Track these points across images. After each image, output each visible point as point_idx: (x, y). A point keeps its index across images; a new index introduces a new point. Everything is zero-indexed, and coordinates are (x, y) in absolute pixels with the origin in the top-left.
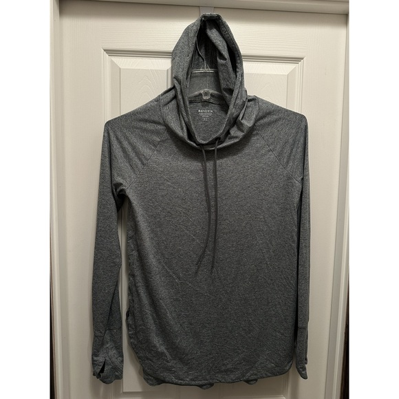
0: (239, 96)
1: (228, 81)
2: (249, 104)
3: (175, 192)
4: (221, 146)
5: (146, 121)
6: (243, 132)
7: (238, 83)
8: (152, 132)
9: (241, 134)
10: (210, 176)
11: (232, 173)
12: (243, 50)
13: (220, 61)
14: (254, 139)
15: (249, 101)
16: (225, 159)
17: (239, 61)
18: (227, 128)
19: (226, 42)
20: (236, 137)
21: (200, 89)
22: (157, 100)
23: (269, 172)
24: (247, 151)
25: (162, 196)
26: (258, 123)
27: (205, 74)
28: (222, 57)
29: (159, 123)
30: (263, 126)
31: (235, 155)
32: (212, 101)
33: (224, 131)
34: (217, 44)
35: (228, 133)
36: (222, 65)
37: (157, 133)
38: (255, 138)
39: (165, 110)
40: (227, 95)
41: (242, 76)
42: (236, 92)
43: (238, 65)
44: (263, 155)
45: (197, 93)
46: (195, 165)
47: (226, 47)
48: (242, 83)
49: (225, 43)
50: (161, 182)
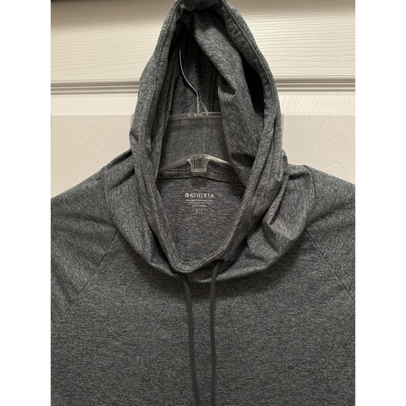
0: (268, 171)
1: (241, 139)
2: (292, 184)
3: (127, 363)
4: (225, 276)
5: (78, 216)
6: (275, 249)
7: (265, 142)
8: (91, 237)
9: (271, 255)
10: (202, 335)
11: (253, 331)
12: (277, 67)
13: (224, 96)
14: (305, 258)
15: (292, 177)
16: (238, 299)
17: (268, 93)
18: (241, 237)
19: (241, 54)
20: (261, 259)
21: (189, 152)
22: (100, 177)
23: (338, 338)
24: (287, 284)
25: (103, 369)
26: (315, 227)
27: (197, 123)
28: (227, 87)
29: (102, 222)
30: (326, 233)
31: (259, 290)
32: (212, 175)
33: (231, 244)
34: (214, 59)
35: (244, 244)
36: (227, 104)
37: (101, 239)
38: (307, 257)
39: (114, 196)
40: (242, 168)
41: (276, 123)
42: (259, 162)
43: (268, 102)
44: (324, 298)
45: (181, 161)
46: (173, 307)
47: (239, 65)
48: (275, 140)
49: (236, 57)
50: (99, 339)
